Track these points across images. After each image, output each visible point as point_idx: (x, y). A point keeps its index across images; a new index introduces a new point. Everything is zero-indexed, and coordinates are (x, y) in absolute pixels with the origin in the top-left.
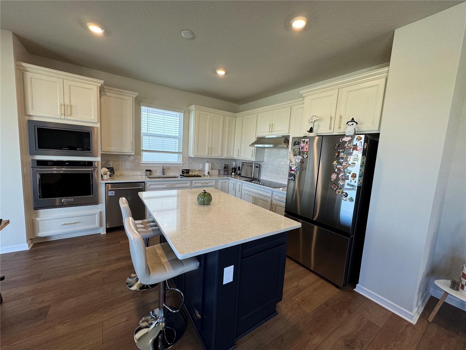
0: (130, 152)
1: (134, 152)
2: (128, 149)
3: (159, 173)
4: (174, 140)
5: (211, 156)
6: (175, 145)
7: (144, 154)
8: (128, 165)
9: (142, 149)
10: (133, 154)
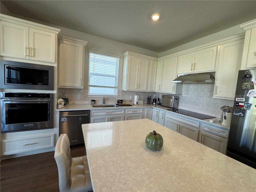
0: (80, 86)
1: (83, 86)
2: (79, 84)
3: (100, 103)
4: (112, 78)
5: (139, 90)
6: (112, 82)
7: (91, 88)
8: (79, 96)
9: (89, 84)
10: (82, 88)
